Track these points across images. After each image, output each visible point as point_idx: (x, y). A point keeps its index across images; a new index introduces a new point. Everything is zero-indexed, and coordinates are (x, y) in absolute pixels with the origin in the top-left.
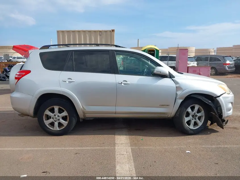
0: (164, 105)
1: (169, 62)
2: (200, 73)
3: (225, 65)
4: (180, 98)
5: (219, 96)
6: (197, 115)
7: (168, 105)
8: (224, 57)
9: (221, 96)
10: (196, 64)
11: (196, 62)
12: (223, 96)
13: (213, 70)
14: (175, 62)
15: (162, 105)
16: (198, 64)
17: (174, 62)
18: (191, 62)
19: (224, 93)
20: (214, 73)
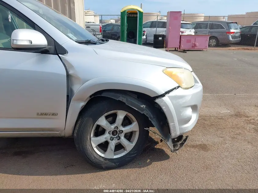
0: (46, 114)
1: (157, 29)
2: (196, 43)
3: (228, 34)
4: (79, 100)
5: (163, 95)
6: (122, 131)
7: (53, 114)
8: (228, 23)
9: (167, 95)
10: (193, 32)
11: (193, 30)
12: (171, 94)
13: (214, 40)
14: (166, 29)
15: (42, 114)
16: (196, 32)
17: (164, 29)
18: (186, 30)
19: (175, 88)
20: (215, 43)
